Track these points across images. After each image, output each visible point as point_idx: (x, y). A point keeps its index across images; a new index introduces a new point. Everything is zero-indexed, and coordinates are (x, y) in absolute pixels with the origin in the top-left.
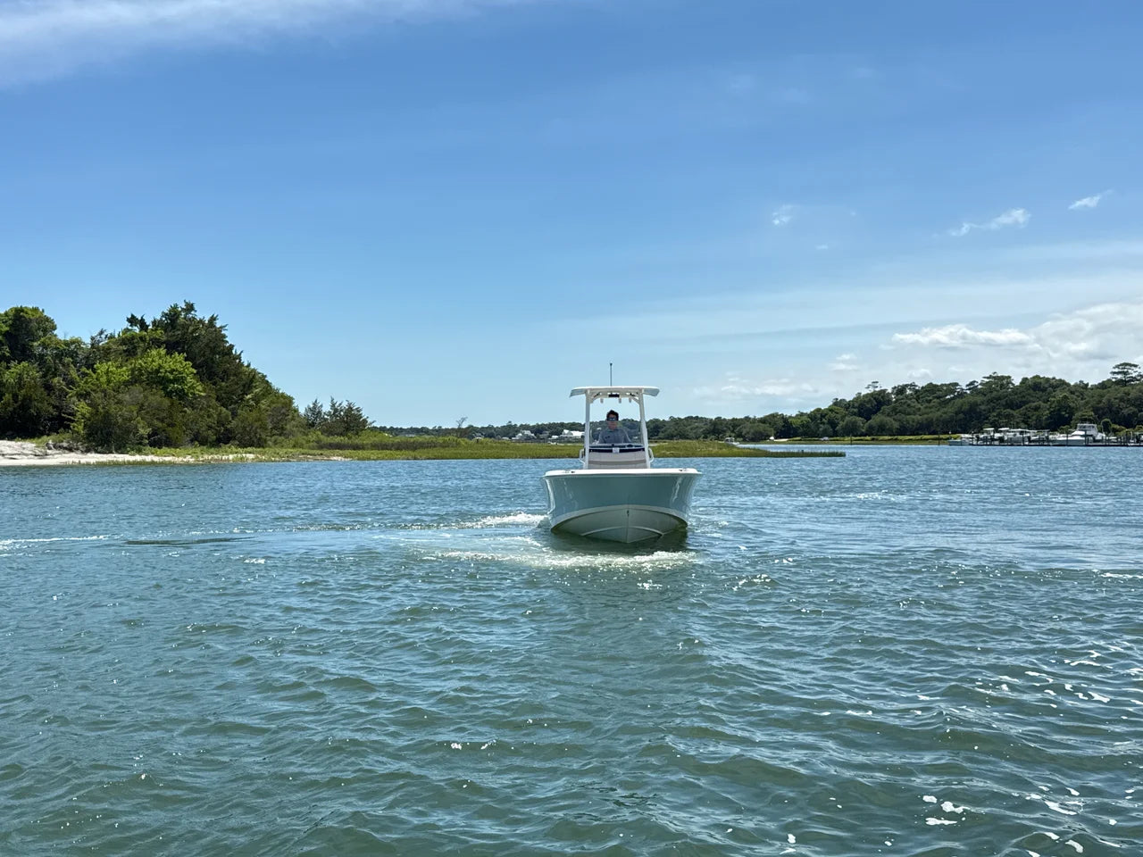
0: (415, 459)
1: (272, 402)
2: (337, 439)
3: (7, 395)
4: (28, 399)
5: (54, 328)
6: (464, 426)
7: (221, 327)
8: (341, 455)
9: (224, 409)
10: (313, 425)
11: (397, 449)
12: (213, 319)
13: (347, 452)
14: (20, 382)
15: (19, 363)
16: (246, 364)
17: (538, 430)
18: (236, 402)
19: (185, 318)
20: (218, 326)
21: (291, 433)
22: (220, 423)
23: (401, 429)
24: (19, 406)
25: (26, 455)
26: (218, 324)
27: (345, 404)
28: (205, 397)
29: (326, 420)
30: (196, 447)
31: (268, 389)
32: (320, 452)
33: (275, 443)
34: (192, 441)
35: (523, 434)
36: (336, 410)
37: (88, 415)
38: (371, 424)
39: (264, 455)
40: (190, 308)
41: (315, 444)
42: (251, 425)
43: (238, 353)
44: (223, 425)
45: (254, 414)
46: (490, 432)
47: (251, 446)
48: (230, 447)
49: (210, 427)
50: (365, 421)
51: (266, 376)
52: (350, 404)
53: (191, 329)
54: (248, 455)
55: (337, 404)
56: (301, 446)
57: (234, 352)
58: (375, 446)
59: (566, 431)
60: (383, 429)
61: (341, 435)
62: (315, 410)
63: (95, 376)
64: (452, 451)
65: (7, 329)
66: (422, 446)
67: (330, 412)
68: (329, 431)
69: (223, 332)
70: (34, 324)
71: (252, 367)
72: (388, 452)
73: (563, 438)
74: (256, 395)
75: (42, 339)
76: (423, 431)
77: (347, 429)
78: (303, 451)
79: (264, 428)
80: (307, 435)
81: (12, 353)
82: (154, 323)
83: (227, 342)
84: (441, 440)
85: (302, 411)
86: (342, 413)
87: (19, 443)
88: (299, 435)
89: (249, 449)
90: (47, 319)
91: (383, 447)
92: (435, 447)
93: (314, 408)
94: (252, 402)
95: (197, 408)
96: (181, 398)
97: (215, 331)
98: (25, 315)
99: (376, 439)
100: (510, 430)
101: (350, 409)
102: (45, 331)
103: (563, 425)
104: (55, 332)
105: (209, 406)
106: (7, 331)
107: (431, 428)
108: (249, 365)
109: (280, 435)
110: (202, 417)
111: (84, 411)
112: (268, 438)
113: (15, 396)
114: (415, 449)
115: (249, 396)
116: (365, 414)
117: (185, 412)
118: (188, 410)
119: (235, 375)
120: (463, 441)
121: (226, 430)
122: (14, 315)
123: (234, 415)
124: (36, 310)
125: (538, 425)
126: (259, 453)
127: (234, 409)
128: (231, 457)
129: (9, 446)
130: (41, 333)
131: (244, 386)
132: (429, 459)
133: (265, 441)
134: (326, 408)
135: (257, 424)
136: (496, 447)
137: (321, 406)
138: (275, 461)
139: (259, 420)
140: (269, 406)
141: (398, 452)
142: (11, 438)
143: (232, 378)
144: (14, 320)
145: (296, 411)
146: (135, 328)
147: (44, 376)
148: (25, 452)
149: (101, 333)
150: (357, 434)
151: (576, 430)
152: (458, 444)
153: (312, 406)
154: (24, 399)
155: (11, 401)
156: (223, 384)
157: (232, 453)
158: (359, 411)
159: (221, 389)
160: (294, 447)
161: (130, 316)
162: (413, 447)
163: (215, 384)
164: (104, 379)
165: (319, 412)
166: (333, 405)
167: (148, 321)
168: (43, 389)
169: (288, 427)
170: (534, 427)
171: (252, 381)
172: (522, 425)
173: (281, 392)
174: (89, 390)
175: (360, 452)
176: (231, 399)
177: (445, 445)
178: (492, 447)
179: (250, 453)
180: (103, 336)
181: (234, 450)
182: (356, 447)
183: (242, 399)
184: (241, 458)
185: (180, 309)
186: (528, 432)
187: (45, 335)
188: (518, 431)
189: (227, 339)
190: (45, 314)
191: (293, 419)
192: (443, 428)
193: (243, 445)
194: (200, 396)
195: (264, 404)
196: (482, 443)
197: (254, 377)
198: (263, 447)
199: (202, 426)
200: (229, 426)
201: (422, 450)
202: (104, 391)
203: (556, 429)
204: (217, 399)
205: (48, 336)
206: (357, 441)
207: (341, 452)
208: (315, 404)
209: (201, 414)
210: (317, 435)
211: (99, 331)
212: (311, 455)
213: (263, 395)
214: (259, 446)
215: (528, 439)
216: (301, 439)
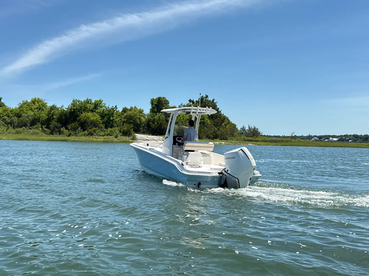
0: (276, 145)
1: (230, 126)
2: (250, 138)
3: (156, 123)
4: (161, 124)
5: (169, 103)
6: (293, 135)
7: (216, 102)
8: (251, 143)
9: (216, 128)
10: (242, 134)
11: (270, 142)
12: (213, 100)
13: (253, 142)
14: (159, 120)
15: (159, 113)
16: (222, 114)
17: (320, 137)
18: (219, 126)
19: (205, 100)
20: (215, 102)
21: (236, 136)
22: (214, 132)
23: (271, 136)
24: (159, 126)
25: (160, 140)
26: (215, 101)
27: (253, 127)
28: (210, 124)
29: (247, 132)
30: (207, 139)
31: (229, 122)
32: (245, 142)
33: (231, 139)
34: (206, 137)
35: (314, 139)
36: (250, 129)
37: (177, 129)
38: (261, 134)
39: (227, 142)
40: (207, 96)
41: (243, 139)
42: (224, 133)
43: (220, 111)
44: (215, 133)
45: (225, 130)
46: (302, 138)
47: (223, 140)
48: (217, 140)
49: (211, 134)
50: (259, 133)
51: (228, 118)
52: (255, 127)
53: (207, 103)
54: (222, 142)
55: (250, 127)
56: (239, 140)
57: (219, 110)
58: (262, 141)
59: (331, 138)
60: (265, 136)
61: (252, 137)
62: (243, 129)
63: (179, 117)
64: (289, 143)
65: (156, 103)
66: (279, 141)
67: (248, 130)
68: (247, 136)
69: (216, 104)
70: (163, 102)
71: (224, 115)
72: (267, 143)
73: (330, 141)
74: (225, 124)
75: (165, 106)
76: (279, 137)
77: (254, 135)
78: (240, 142)
79: (227, 134)
80: (240, 137)
81: (157, 110)
82: (196, 101)
83: (217, 107)
84: (285, 139)
85: (239, 129)
86: (252, 130)
87: (159, 137)
88: (238, 137)
89: (223, 141)
90: (167, 101)
91: (266, 141)
92: (283, 142)
93: (243, 128)
94: (224, 126)
95: (208, 127)
96: (203, 124)
97: (214, 104)
98: (161, 99)
99: (263, 138)
100: (310, 137)
101: (255, 129)
102: (166, 104)
103: (330, 136)
104: (169, 104)
105: (211, 127)
106: (156, 104)
107: (281, 136)
108: (223, 114)
109: (232, 136)
110: (209, 130)
111: (176, 127)
112: (229, 137)
113: (158, 123)
114: (276, 142)
115: (223, 124)
116: (259, 130)
117: (205, 129)
118: (205, 128)
119: (219, 117)
120: (293, 140)
121: (216, 134)
122: (158, 99)
123: (219, 130)
124: (164, 98)
125: (320, 136)
126: (226, 142)
127: (218, 128)
128: (218, 143)
129: (156, 138)
130: (165, 105)
131: (222, 121)
132: (281, 146)
133: (228, 138)
134: (247, 128)
135: (225, 133)
136: (305, 143)
137: (245, 127)
138: (231, 145)
139: (226, 132)
140: (229, 127)
141: (271, 143)
142: (157, 135)
143: (218, 118)
144: (158, 101)
145: (237, 129)
146: (191, 103)
147: (166, 117)
148: (160, 139)
149: (182, 104)
150: (257, 137)
151: (335, 138)
152: (291, 141)
153: (242, 127)
154: (160, 124)
155: (157, 124)
156: (216, 120)
157: (218, 142)
158: (257, 129)
159: (215, 122)
160: (237, 140)
161: (189, 100)
162: (276, 141)
163: (213, 120)
164: (182, 118)
165: (245, 129)
166: (249, 127)
167: (195, 101)
168: (165, 121)
169: (235, 134)
170: (318, 136)
171: (224, 119)
172: (314, 136)
173: (232, 123)
174: (178, 121)
175: (258, 142)
176: (217, 125)
177: (287, 141)
178: (303, 143)
179: (223, 142)
180: (182, 105)
181: (219, 141)
182: (257, 141)
183: (221, 125)
184: (221, 143)
185: (204, 97)
186: (316, 138)
187: (166, 105)
188: (312, 138)
189: (217, 106)
190: (166, 99)
191: (236, 131)
192: (285, 136)
193: (221, 139)
194: (209, 124)
195: (228, 127)
196: (300, 141)
197: (225, 118)
198: (227, 140)
199: (209, 133)
200: (217, 133)
201: (278, 143)
202: (182, 122)
203: (328, 137)
204: (214, 125)
205: (167, 105)
206: (257, 139)
207: (251, 142)
208: (243, 127)
209: (209, 129)
210: (244, 137)
211: (181, 104)
212: (242, 143)
213: (227, 124)
214: (226, 140)
215: (316, 140)
216: (239, 138)
